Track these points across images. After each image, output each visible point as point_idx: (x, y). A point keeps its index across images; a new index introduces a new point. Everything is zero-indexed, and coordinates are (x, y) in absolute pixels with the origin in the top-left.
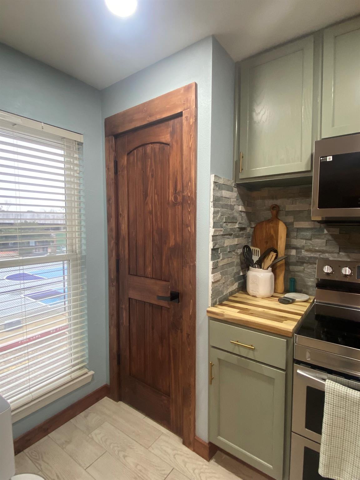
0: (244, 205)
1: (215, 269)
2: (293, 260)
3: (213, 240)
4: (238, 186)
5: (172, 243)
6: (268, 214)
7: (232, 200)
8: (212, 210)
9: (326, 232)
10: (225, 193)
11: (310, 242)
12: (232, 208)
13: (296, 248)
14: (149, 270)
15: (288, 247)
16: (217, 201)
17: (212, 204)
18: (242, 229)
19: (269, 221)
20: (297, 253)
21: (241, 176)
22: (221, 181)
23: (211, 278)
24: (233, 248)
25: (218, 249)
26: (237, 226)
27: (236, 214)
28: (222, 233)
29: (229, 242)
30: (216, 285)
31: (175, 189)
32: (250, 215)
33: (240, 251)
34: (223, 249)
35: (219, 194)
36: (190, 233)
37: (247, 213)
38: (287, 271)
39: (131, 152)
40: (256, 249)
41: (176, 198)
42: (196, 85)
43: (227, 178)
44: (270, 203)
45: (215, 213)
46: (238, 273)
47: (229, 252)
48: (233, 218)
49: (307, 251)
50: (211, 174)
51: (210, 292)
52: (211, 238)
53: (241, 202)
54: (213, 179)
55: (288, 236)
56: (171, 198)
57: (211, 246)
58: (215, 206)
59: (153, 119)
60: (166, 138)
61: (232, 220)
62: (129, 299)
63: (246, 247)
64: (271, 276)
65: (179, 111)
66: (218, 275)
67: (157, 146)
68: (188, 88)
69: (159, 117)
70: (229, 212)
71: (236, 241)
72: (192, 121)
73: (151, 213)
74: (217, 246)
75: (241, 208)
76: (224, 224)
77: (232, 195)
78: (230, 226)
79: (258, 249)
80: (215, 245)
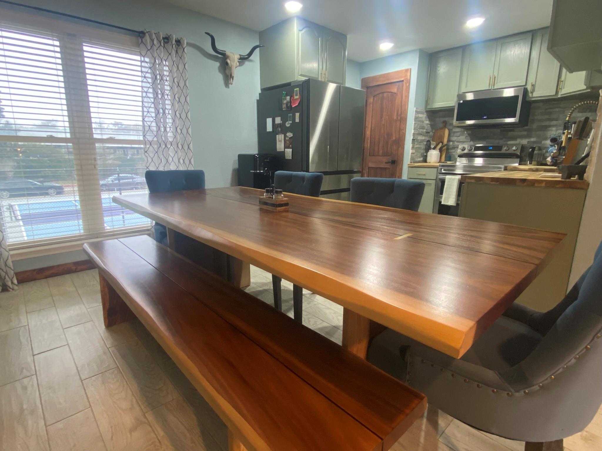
0: (430, 120)
1: (413, 148)
2: (451, 147)
3: (413, 135)
4: (427, 112)
5: (394, 138)
6: (441, 125)
7: (423, 118)
8: (414, 122)
9: (466, 133)
10: (420, 115)
11: (459, 138)
12: (423, 122)
13: (453, 141)
14: (381, 152)
15: (449, 141)
16: (416, 119)
17: (414, 120)
18: (427, 132)
19: (441, 128)
20: (453, 144)
21: (429, 107)
22: (418, 110)
23: (411, 151)
24: (422, 141)
25: (415, 139)
26: (425, 131)
27: (425, 125)
28: (417, 133)
29: (420, 138)
30: (413, 155)
31: (398, 113)
32: (432, 126)
33: (425, 143)
34: (417, 140)
35: (417, 116)
36: (403, 133)
37: (431, 125)
38: (447, 153)
39: (375, 95)
40: (433, 142)
41: (397, 118)
42: (411, 69)
43: (422, 108)
44: (442, 119)
45: (415, 124)
46: (424, 153)
47: (420, 142)
48: (423, 127)
49: (457, 142)
50: (415, 107)
51: (410, 157)
52: (412, 134)
53: (428, 119)
54: (415, 109)
55: (449, 135)
56: (395, 118)
57: (412, 138)
58: (415, 121)
59: (389, 82)
60: (395, 90)
61: (423, 128)
62: (369, 167)
63: (428, 141)
64: (438, 153)
65: (402, 79)
66: (414, 151)
67: (390, 94)
68: (407, 70)
69: (392, 81)
70: (422, 124)
71: (423, 138)
72: (408, 84)
73: (384, 125)
74: (414, 138)
75: (428, 122)
76: (419, 129)
77: (423, 116)
78: (421, 130)
79: (435, 143)
80: (414, 137)
